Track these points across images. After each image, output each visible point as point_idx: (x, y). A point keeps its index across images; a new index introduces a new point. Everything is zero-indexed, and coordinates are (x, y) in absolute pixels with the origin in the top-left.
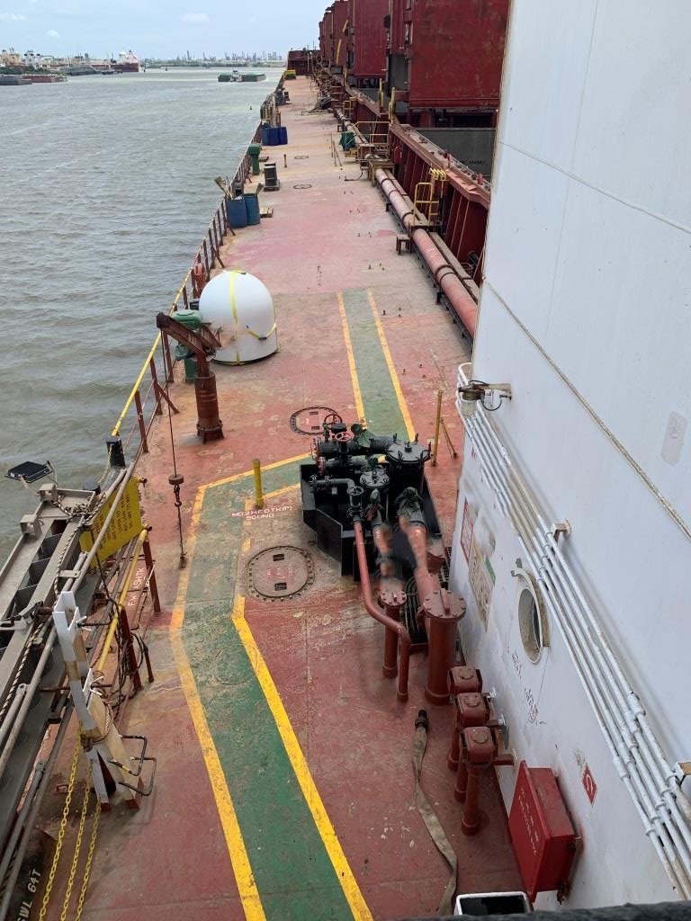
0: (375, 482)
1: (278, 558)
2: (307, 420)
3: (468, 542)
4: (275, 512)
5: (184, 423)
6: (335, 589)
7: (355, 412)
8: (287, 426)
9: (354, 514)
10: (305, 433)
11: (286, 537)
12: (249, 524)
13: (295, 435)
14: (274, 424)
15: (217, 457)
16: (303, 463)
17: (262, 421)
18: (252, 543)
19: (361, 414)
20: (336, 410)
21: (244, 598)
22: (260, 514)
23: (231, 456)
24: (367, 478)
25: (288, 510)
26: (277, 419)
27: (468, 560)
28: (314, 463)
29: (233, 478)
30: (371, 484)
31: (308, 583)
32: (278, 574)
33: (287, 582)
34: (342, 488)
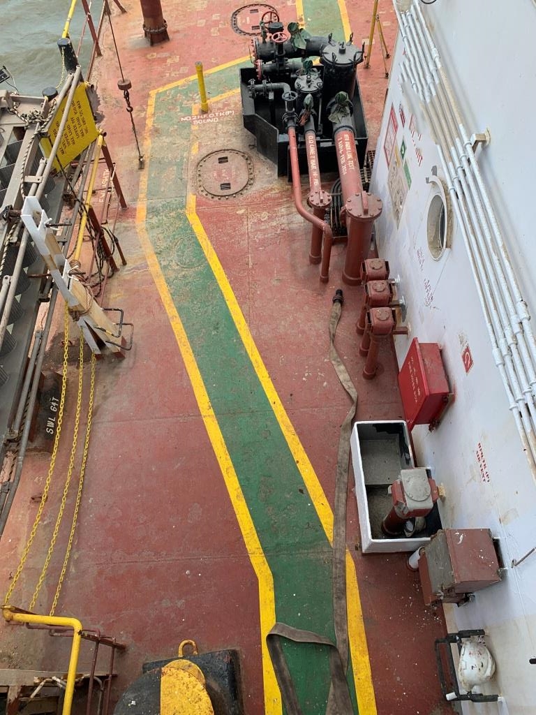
0: (309, 86)
1: (223, 160)
2: (248, 19)
3: (391, 148)
4: (219, 117)
5: (132, 24)
6: (272, 189)
7: (294, 9)
8: (229, 26)
9: (288, 119)
10: (246, 34)
11: (229, 140)
12: (197, 128)
13: (236, 35)
14: (216, 23)
15: (164, 60)
16: (244, 67)
17: (205, 21)
18: (200, 146)
19: (300, 12)
20: (276, 7)
21: (195, 196)
22: (206, 119)
23: (177, 59)
24: (301, 82)
25: (230, 114)
26: (218, 18)
27: (388, 165)
28: (252, 66)
29: (180, 83)
30: (306, 89)
31: (249, 183)
32: (223, 175)
33: (231, 182)
34: (279, 92)
